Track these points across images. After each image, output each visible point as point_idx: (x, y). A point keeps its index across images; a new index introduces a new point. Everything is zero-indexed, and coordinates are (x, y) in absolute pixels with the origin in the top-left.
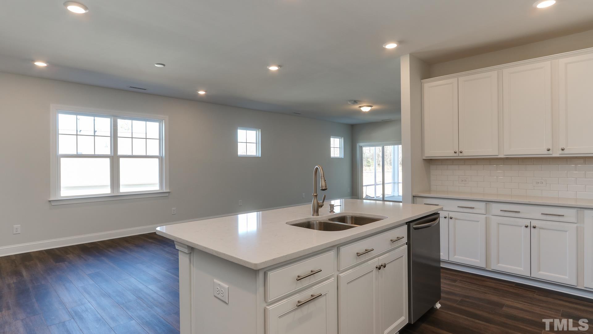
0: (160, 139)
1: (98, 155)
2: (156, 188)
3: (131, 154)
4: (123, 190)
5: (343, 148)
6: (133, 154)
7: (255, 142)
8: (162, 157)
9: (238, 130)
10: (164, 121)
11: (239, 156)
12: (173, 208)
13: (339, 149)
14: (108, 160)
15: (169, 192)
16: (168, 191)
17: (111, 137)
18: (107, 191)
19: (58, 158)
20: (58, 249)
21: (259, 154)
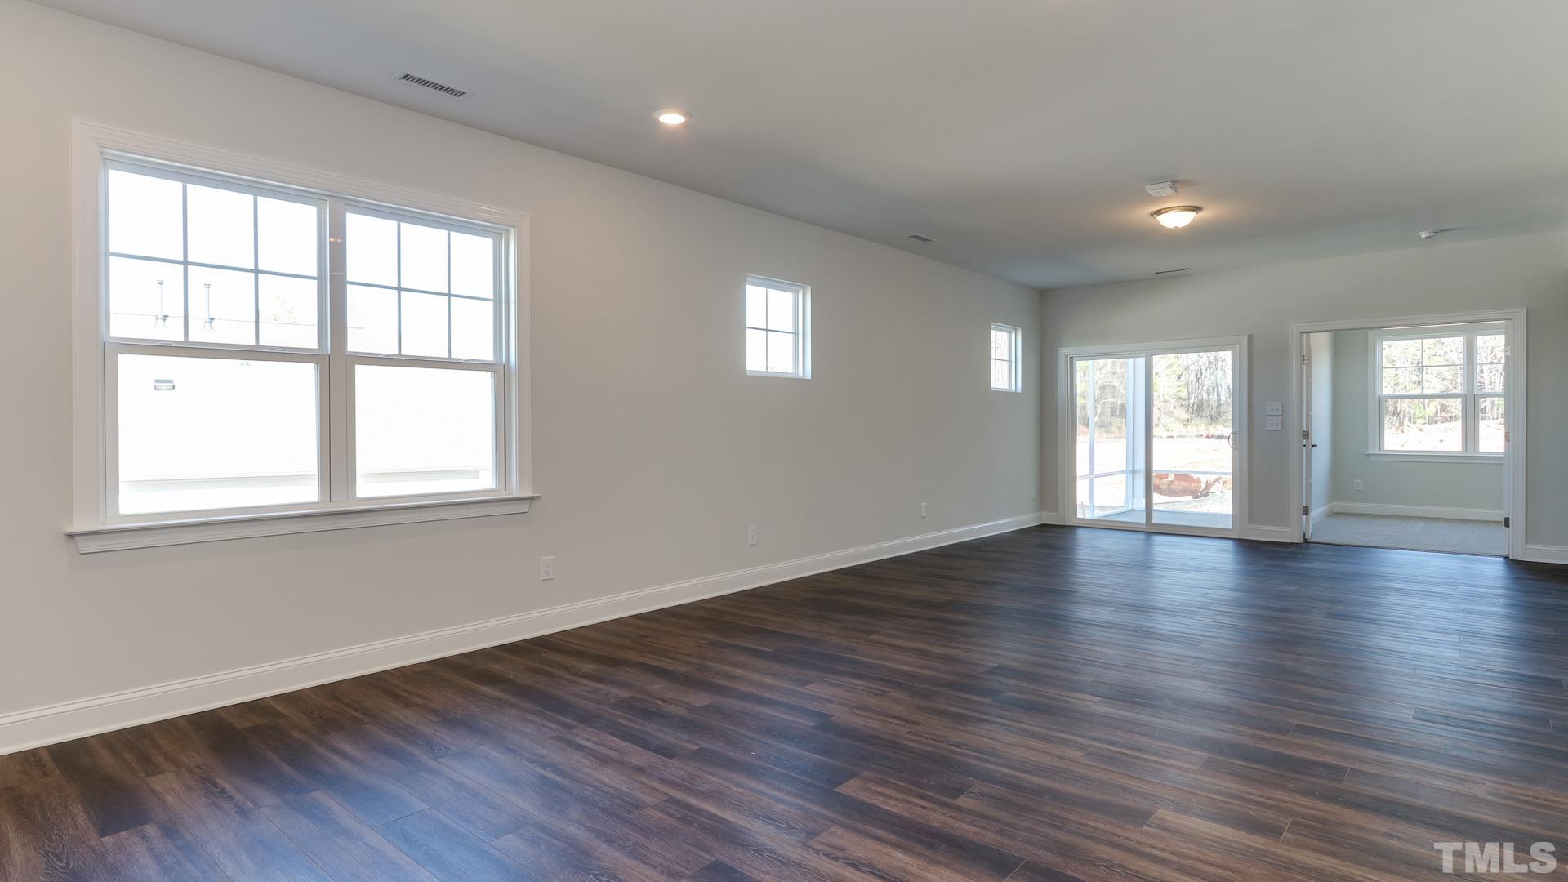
0: (497, 301)
1: (271, 348)
2: (484, 481)
3: (396, 353)
4: (367, 489)
5: (1019, 360)
6: (403, 353)
7: (791, 330)
8: (506, 368)
9: (747, 286)
10: (513, 232)
11: (748, 373)
12: (543, 558)
13: (1006, 364)
14: (307, 373)
15: (532, 499)
16: (529, 494)
17: (320, 279)
18: (307, 493)
19: (107, 353)
20: (103, 739)
21: (806, 371)
